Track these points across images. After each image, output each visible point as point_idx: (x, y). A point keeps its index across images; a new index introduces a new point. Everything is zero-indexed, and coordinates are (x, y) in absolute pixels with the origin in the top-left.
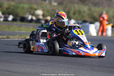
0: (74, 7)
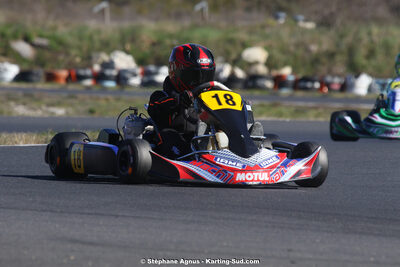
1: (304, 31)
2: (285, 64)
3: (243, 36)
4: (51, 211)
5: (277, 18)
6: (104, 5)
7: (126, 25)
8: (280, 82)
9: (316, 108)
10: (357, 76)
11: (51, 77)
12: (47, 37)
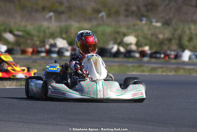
0: (190, 29)
1: (156, 27)
2: (146, 45)
3: (124, 30)
4: (23, 122)
5: (141, 20)
6: (51, 14)
7: (63, 24)
8: (143, 54)
9: (162, 68)
10: (183, 51)
11: (24, 52)
12: (21, 31)
